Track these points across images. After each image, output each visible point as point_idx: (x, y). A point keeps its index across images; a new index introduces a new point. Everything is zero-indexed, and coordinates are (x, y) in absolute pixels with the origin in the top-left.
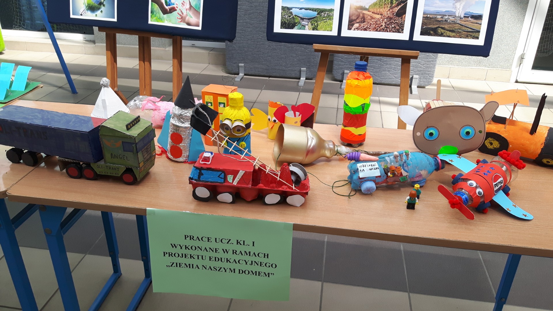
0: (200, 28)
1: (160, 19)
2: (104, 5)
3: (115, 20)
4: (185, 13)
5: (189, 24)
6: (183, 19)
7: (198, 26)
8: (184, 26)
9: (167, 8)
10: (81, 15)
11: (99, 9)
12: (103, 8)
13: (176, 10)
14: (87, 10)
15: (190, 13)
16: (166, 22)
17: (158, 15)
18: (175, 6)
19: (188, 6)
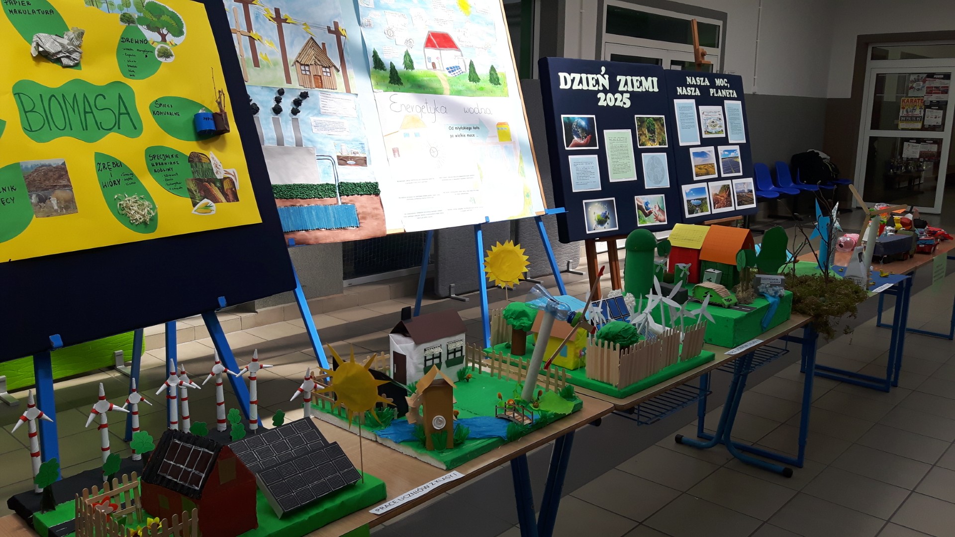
0: (666, 223)
1: (644, 221)
2: (609, 218)
3: (617, 228)
4: (657, 213)
5: (660, 221)
6: (657, 218)
7: (665, 221)
8: (658, 223)
9: (647, 212)
10: (594, 229)
11: (606, 222)
12: (608, 221)
13: (652, 213)
14: (598, 224)
15: (660, 213)
16: (648, 223)
17: (643, 219)
18: (651, 210)
19: (658, 208)
